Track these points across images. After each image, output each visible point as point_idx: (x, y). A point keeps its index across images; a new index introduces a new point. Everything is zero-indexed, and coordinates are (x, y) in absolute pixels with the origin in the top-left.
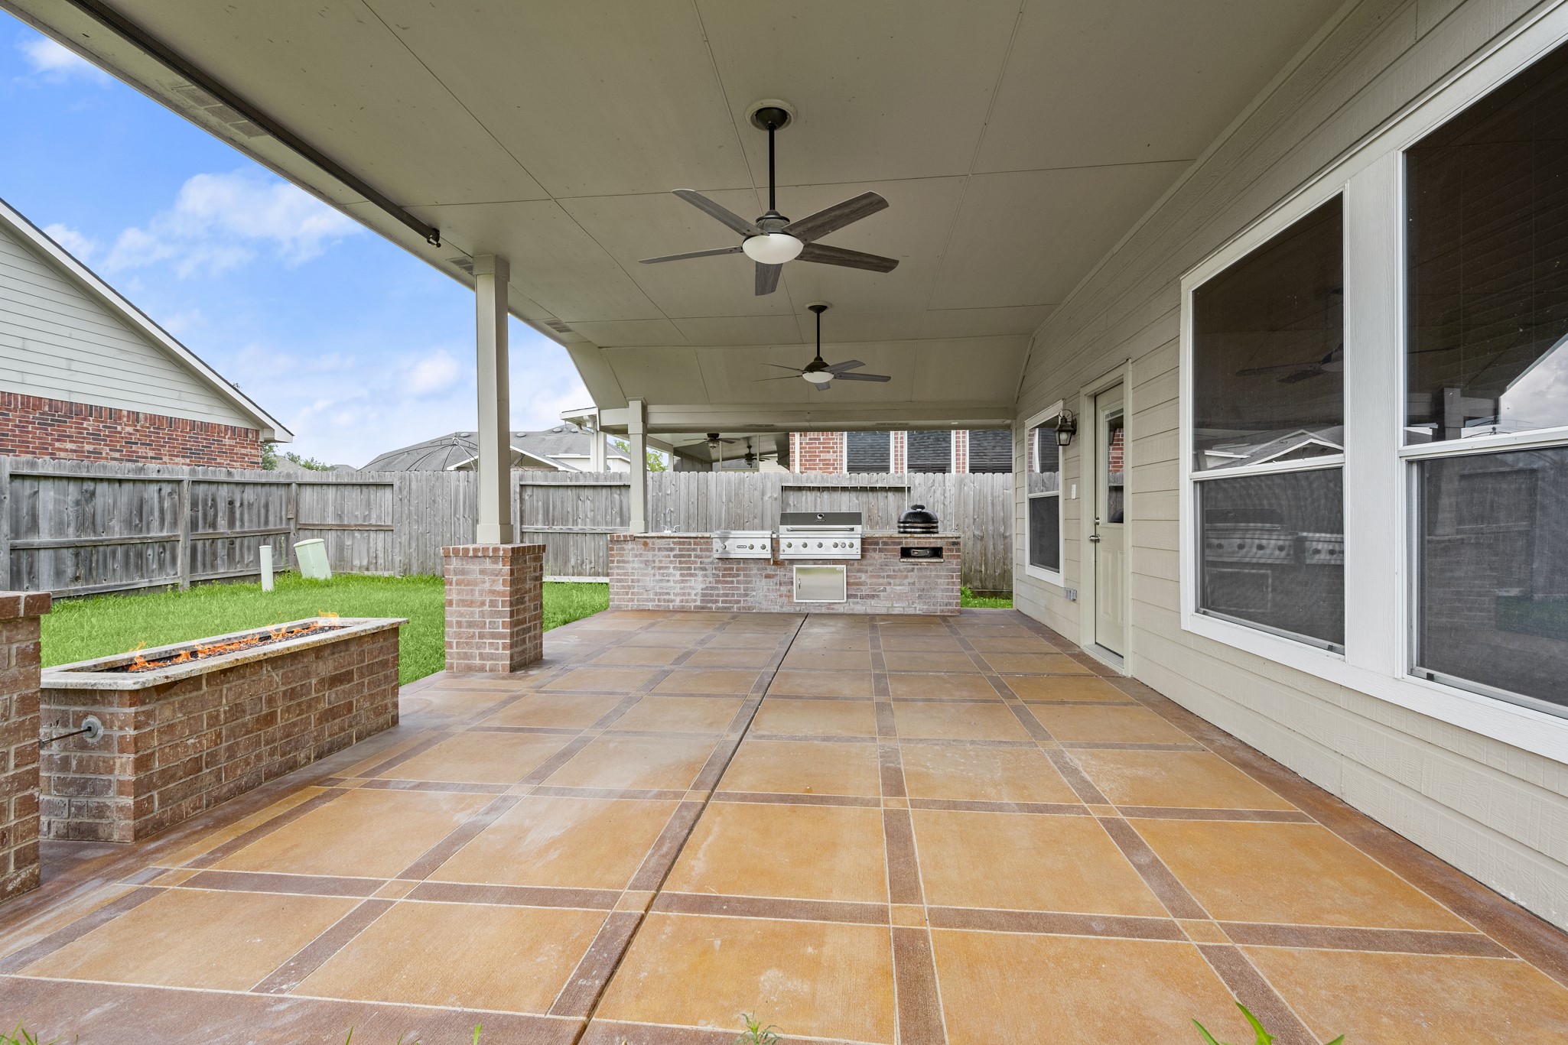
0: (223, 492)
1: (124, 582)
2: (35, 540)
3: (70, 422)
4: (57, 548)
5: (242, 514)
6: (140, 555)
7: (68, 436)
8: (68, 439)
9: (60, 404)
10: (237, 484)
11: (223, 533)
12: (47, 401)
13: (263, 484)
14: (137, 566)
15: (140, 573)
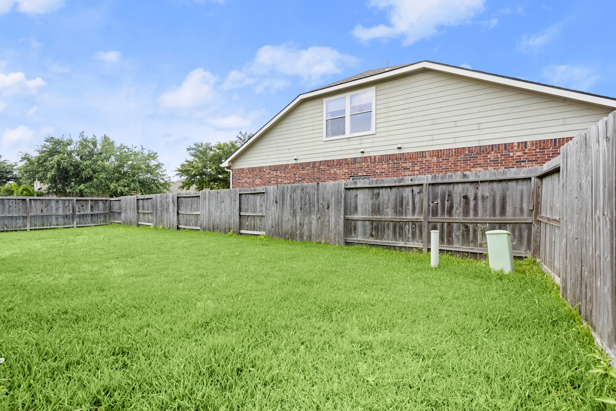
0: (459, 189)
1: (393, 242)
2: (355, 217)
3: (479, 157)
4: (364, 220)
5: (476, 206)
6: (401, 228)
7: (479, 164)
8: (478, 166)
9: (474, 148)
10: (472, 182)
11: (456, 219)
12: (467, 148)
13: (500, 181)
14: (400, 234)
15: (401, 238)
